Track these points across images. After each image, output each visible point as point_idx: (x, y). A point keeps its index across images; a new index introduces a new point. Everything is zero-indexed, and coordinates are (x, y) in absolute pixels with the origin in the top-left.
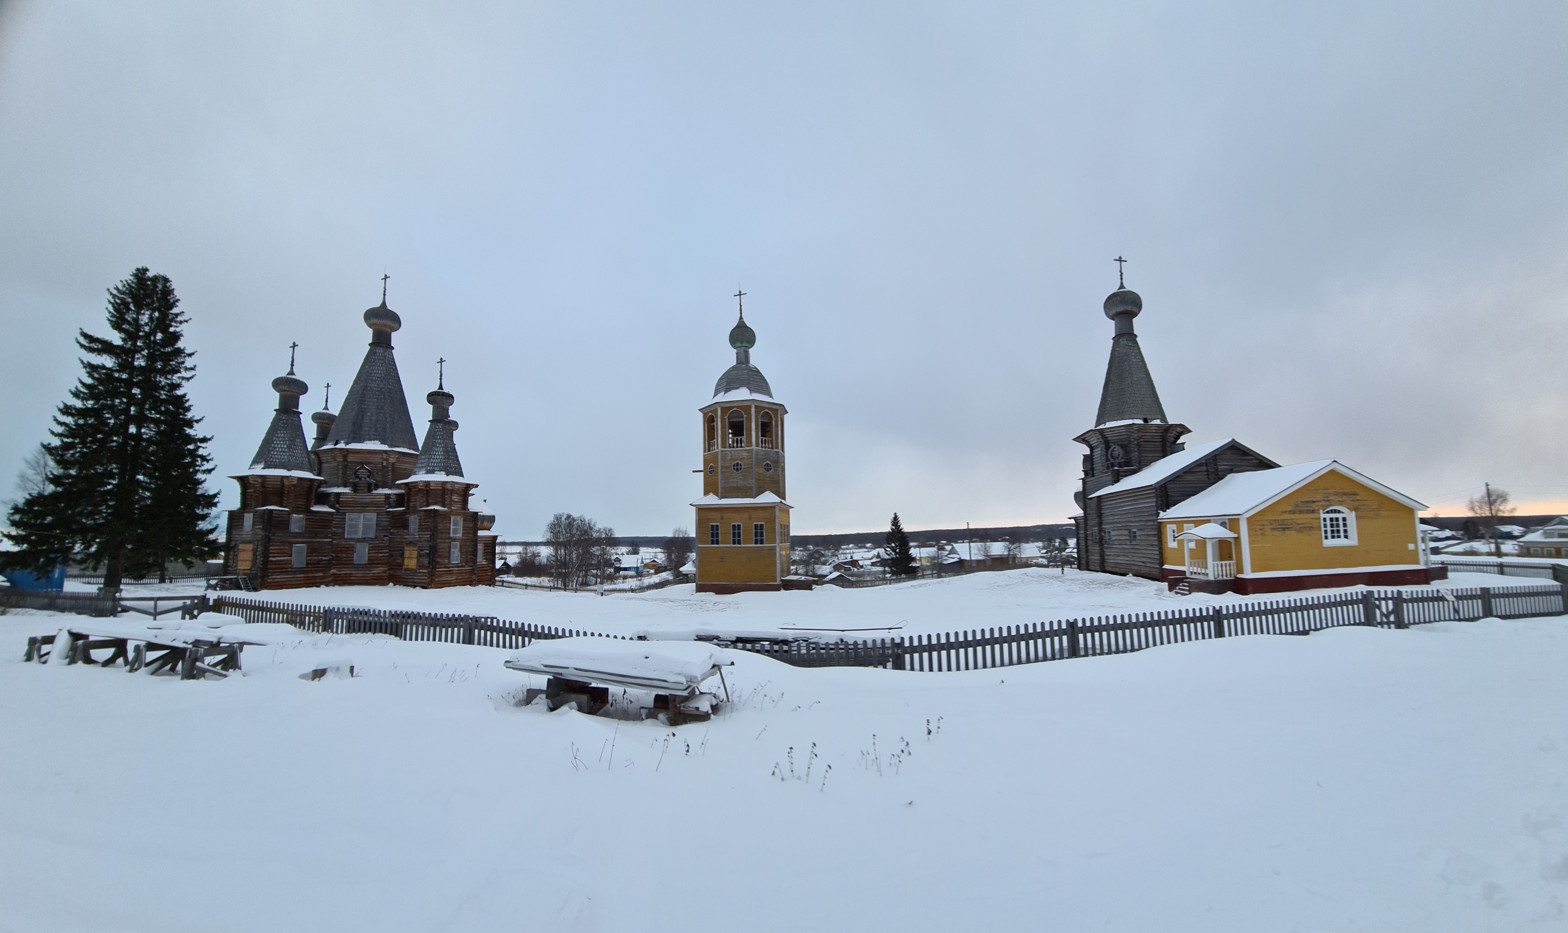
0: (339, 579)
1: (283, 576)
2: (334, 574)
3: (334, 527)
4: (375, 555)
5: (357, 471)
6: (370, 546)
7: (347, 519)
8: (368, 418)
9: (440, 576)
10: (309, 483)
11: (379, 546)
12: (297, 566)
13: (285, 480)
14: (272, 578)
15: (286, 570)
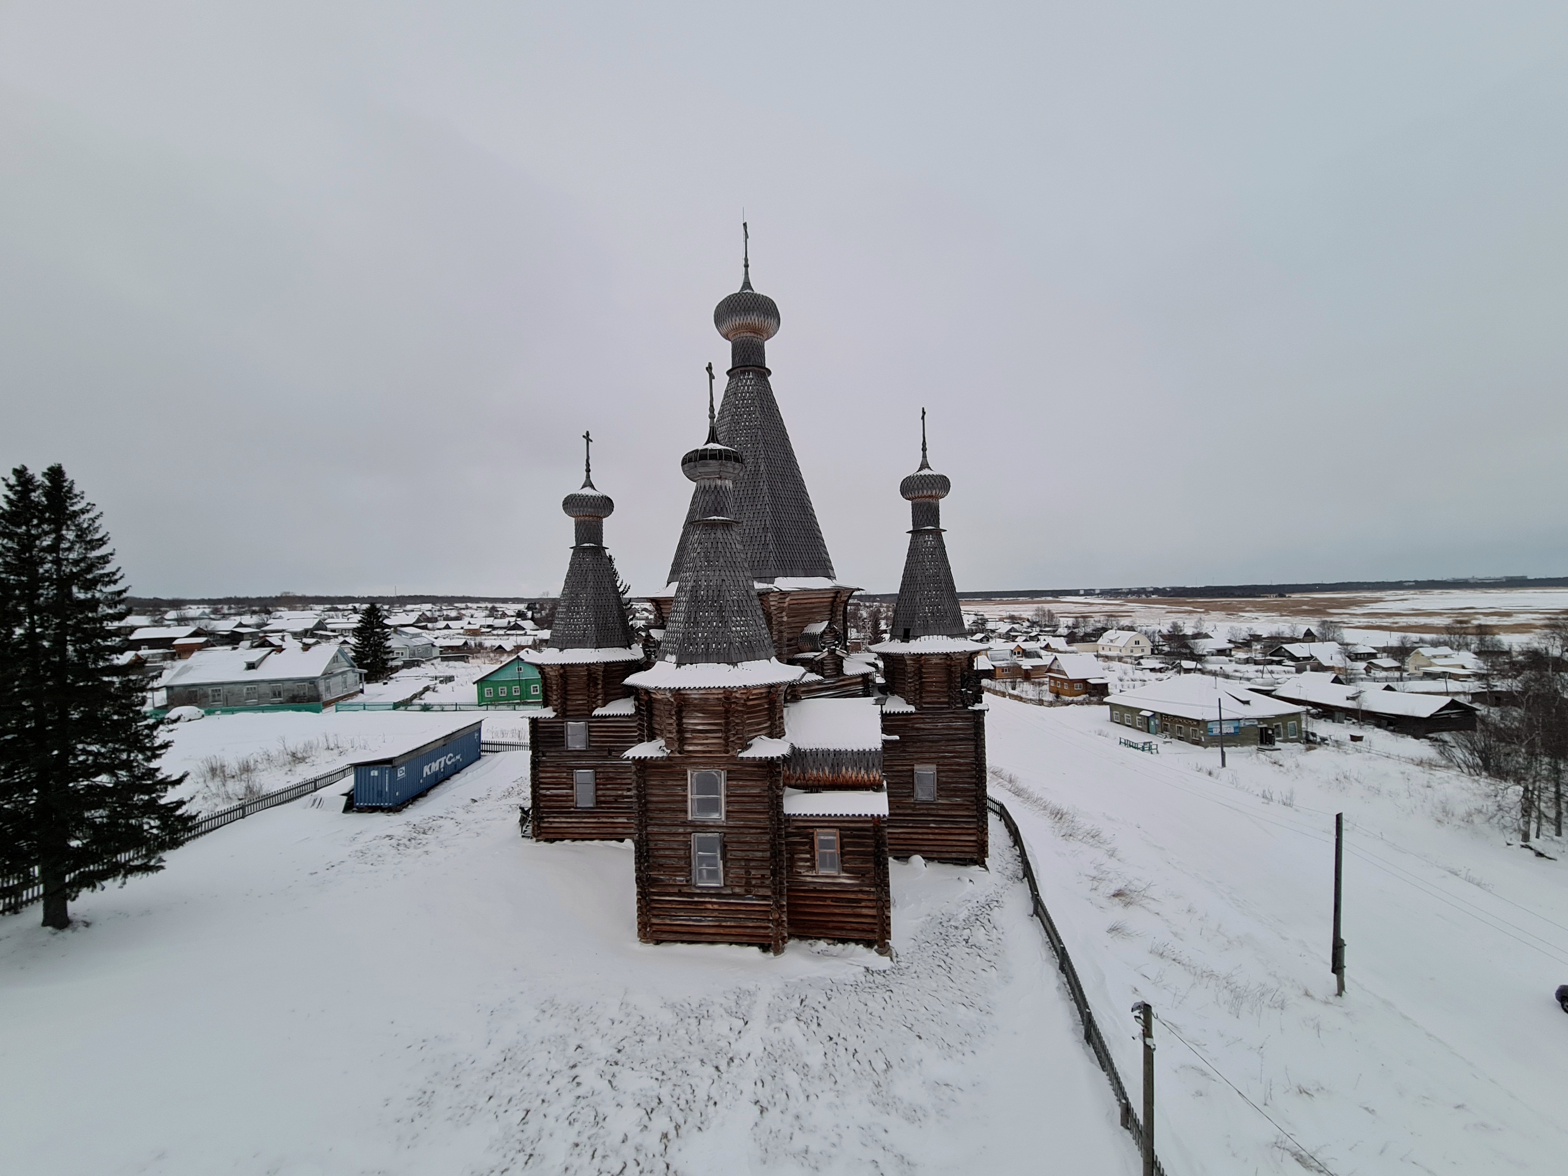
1: (564, 820)
14: (548, 822)
15: (567, 810)
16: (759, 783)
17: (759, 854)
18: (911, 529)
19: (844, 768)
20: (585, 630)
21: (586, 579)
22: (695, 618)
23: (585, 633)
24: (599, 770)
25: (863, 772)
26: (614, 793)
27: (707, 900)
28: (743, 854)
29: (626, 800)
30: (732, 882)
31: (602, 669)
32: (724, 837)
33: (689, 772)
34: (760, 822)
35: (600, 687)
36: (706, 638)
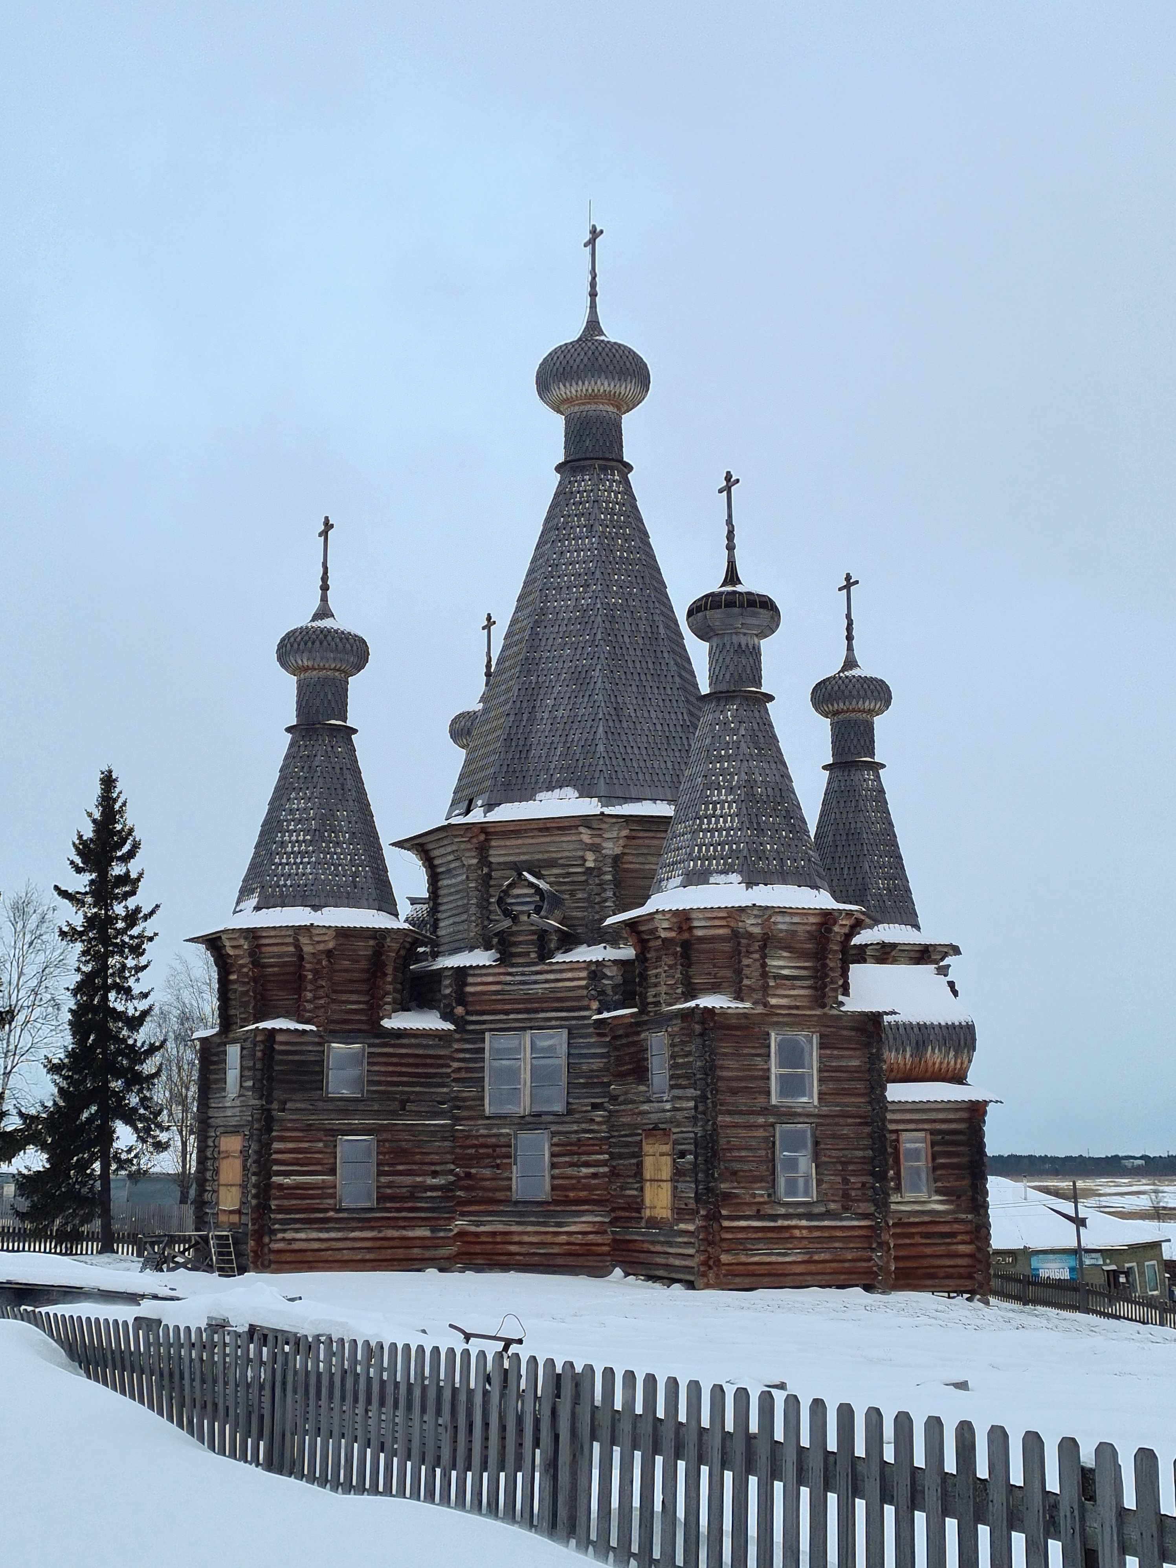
0: (477, 1249)
1: (314, 1235)
2: (462, 1234)
3: (455, 1080)
4: (569, 1171)
5: (506, 892)
6: (555, 1140)
7: (487, 1055)
8: (546, 715)
9: (738, 1245)
10: (371, 942)
11: (579, 1143)
12: (353, 1206)
13: (304, 940)
14: (283, 1239)
15: (321, 1215)
16: (858, 1053)
17: (860, 1153)
18: (830, 761)
24: (385, 1136)
27: (794, 1222)
28: (840, 1153)
29: (429, 1194)
30: (827, 1194)
32: (816, 1129)
33: (773, 1035)
34: (860, 1107)
36: (777, 852)
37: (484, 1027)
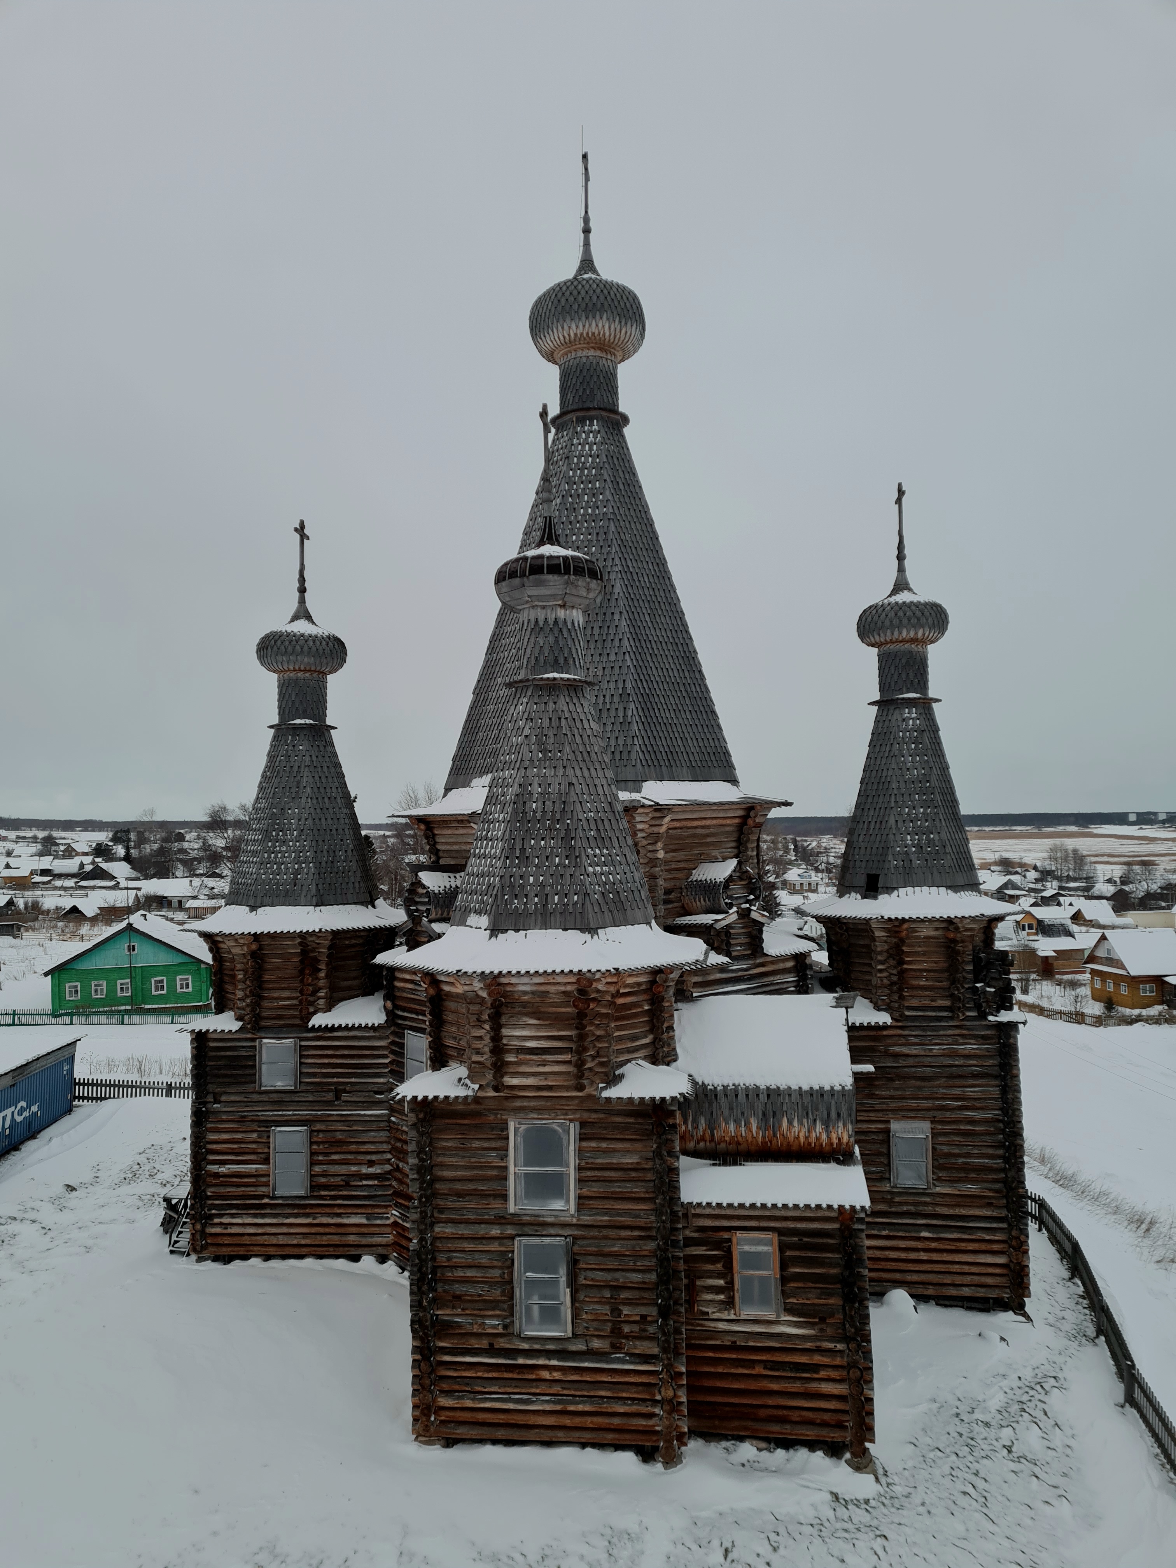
1: (250, 1220)
2: (396, 1224)
3: (391, 1071)
5: (413, 891)
9: (463, 1386)
10: (298, 941)
12: (286, 1193)
14: (221, 1224)
15: (257, 1202)
16: (638, 1146)
17: (636, 1277)
18: (877, 697)
19: (785, 1119)
20: (296, 873)
21: (299, 782)
22: (523, 850)
23: (296, 878)
24: (318, 1127)
25: (819, 1127)
26: (343, 1169)
27: (541, 1362)
28: (608, 1276)
29: (365, 1183)
30: (587, 1328)
31: (327, 943)
32: (574, 1244)
33: (512, 1125)
34: (638, 1216)
35: (322, 974)
36: (542, 885)
37: (407, 1023)
